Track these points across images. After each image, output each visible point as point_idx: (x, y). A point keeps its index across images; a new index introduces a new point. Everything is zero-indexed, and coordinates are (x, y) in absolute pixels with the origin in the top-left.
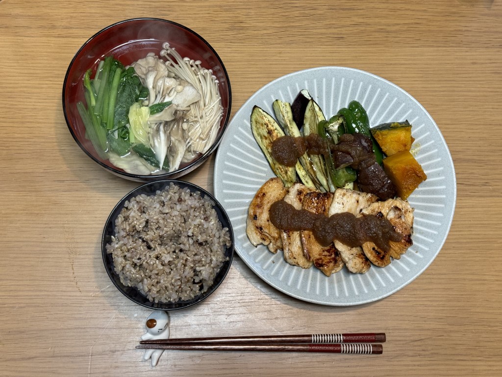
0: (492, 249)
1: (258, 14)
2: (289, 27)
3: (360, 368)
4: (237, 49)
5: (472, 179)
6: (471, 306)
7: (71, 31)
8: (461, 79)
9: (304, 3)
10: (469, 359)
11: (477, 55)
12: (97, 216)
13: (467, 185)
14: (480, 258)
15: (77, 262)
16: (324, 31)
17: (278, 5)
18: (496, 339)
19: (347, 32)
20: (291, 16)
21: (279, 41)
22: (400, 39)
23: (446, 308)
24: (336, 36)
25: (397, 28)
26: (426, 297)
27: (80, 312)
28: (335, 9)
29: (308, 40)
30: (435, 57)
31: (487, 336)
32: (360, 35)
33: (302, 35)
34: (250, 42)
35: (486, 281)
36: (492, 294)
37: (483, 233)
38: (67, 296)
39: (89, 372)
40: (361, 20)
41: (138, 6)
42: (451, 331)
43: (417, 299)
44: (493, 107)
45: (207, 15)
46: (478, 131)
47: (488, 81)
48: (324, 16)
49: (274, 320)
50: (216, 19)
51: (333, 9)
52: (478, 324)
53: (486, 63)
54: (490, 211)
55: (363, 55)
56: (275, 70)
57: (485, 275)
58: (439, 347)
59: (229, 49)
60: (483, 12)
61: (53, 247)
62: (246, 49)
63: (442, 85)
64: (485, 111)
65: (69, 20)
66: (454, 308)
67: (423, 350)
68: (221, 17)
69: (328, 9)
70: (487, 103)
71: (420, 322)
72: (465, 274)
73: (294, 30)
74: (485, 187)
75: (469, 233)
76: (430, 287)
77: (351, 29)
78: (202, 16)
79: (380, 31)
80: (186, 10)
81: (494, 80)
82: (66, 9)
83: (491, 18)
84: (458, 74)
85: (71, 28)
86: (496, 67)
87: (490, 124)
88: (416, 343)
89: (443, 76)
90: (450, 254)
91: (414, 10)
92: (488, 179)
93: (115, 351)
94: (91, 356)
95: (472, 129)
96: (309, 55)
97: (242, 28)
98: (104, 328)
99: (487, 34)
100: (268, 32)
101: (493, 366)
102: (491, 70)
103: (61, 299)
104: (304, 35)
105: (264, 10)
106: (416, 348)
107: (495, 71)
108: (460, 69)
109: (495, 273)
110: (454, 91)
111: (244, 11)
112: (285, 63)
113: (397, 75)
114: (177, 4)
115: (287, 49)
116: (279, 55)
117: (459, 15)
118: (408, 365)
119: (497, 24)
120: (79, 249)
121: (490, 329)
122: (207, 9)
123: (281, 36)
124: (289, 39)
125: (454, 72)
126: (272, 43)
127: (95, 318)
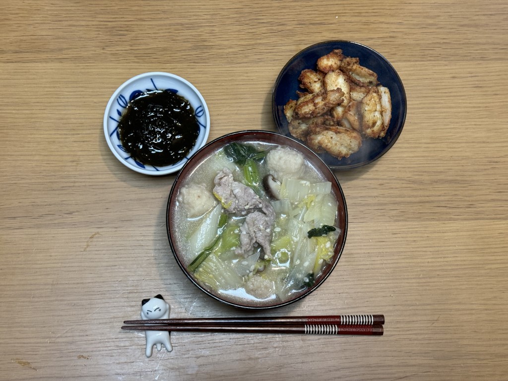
0: (479, 276)
1: (223, 31)
2: (256, 44)
4: (201, 70)
5: (455, 201)
6: (459, 339)
7: (21, 55)
8: (440, 95)
9: (271, 19)
11: (456, 69)
12: (53, 254)
13: (450, 207)
14: (467, 286)
15: (31, 306)
17: (243, 22)
18: (487, 373)
20: (258, 33)
23: (432, 342)
26: (411, 330)
27: (36, 361)
29: (277, 58)
30: (414, 72)
34: (213, 62)
35: (474, 311)
37: (469, 258)
38: (21, 343)
41: (93, 27)
42: (438, 366)
43: (401, 333)
44: (475, 123)
45: (168, 34)
46: (460, 149)
47: (470, 96)
48: (292, 32)
49: (248, 361)
50: (177, 38)
52: (468, 357)
53: (467, 77)
54: (476, 235)
56: (242, 90)
57: (473, 304)
59: (193, 70)
60: (462, 23)
61: (5, 291)
62: (210, 69)
63: (421, 102)
64: (467, 128)
65: (18, 44)
66: (440, 341)
68: (182, 36)
69: (298, 24)
70: (469, 120)
71: (405, 358)
72: (451, 304)
73: (261, 49)
74: (470, 209)
75: (454, 259)
76: (415, 319)
78: (162, 35)
81: (476, 95)
82: (16, 32)
83: (472, 29)
84: (437, 89)
85: (21, 52)
86: (477, 81)
87: (473, 142)
89: (422, 92)
90: (434, 282)
92: (473, 201)
95: (455, 148)
97: (207, 47)
98: (62, 378)
99: (466, 46)
100: (234, 50)
102: (472, 84)
103: (15, 346)
104: (273, 53)
105: (228, 28)
107: (476, 86)
108: (439, 84)
109: (483, 302)
110: (433, 108)
112: (252, 83)
114: (135, 23)
115: (254, 68)
116: (246, 75)
117: (436, 27)
119: (476, 35)
120: (33, 291)
121: (480, 362)
122: (168, 27)
123: (247, 55)
124: (256, 57)
125: (433, 87)
126: (239, 62)
127: (52, 366)
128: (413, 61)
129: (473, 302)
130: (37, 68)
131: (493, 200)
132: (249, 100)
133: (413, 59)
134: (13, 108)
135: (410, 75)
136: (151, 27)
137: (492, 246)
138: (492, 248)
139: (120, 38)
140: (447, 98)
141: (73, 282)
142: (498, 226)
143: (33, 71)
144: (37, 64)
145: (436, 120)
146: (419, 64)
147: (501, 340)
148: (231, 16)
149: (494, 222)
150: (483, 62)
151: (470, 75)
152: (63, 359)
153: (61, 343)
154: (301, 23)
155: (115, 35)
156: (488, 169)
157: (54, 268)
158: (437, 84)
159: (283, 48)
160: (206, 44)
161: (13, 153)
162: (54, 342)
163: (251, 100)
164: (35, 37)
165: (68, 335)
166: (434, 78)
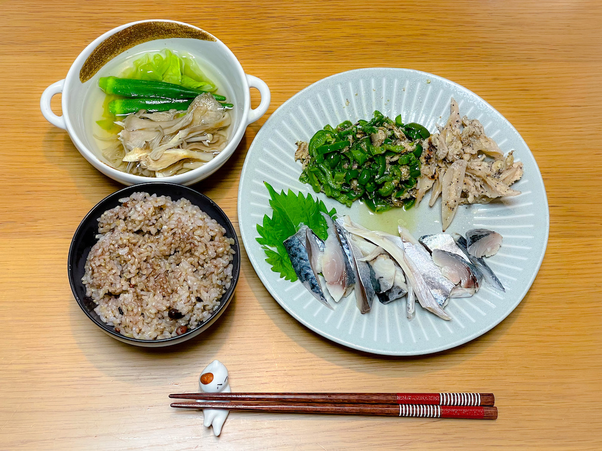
10: (505, 445)
16: (308, 44)
19: (336, 45)
21: (251, 56)
22: (403, 52)
24: (324, 50)
25: (398, 39)
31: (528, 413)
32: (353, 48)
33: (281, 49)
36: (533, 359)
40: (353, 32)
51: (319, 19)
67: (444, 434)
77: (342, 41)
79: (380, 43)
91: (418, 20)
93: (27, 442)
96: (290, 71)
111: (209, 22)
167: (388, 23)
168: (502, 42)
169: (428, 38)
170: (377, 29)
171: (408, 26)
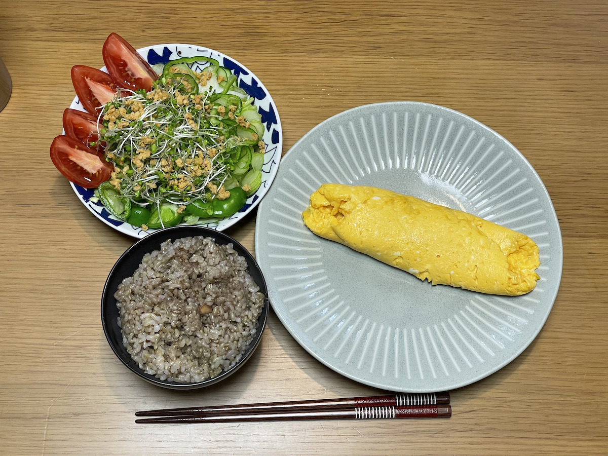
1: (278, 18)
2: (315, 33)
3: (395, 445)
4: (251, 58)
7: (52, 34)
8: (525, 97)
9: (334, 8)
10: (535, 437)
11: (543, 70)
12: (67, 247)
15: (39, 303)
16: (357, 39)
17: (302, 10)
18: (570, 412)
19: (384, 41)
20: (318, 22)
21: (302, 50)
22: (450, 50)
24: (372, 45)
25: (446, 37)
27: (38, 364)
28: (371, 15)
29: (338, 48)
30: (494, 71)
31: (559, 408)
32: (401, 45)
33: (331, 43)
34: (267, 50)
35: (557, 339)
36: (566, 355)
38: (22, 343)
39: (44, 439)
40: (403, 28)
41: (134, 8)
42: (512, 401)
44: (564, 130)
45: (216, 19)
47: (558, 101)
48: (357, 23)
49: (285, 381)
50: (226, 24)
51: (369, 15)
52: (548, 392)
53: (556, 80)
55: (406, 67)
56: (296, 81)
58: (496, 420)
60: (551, 22)
61: (10, 284)
62: (261, 58)
63: (502, 104)
64: (555, 135)
65: (50, 22)
67: (476, 424)
68: (232, 21)
69: (363, 15)
70: (557, 126)
73: (321, 38)
77: (390, 37)
78: (209, 19)
79: (426, 40)
80: (191, 14)
81: (566, 99)
82: (49, 10)
83: (561, 29)
84: (520, 91)
85: (53, 31)
87: (561, 151)
88: (466, 415)
89: (503, 93)
91: (466, 18)
93: (79, 414)
94: (49, 418)
95: (539, 156)
96: (338, 66)
97: (258, 34)
98: (67, 385)
99: (554, 46)
100: (289, 39)
101: (567, 446)
102: (562, 88)
103: (15, 346)
104: (333, 43)
105: (285, 15)
106: (467, 421)
107: (565, 89)
108: (524, 86)
109: (568, 330)
110: (515, 111)
111: (262, 15)
112: (308, 74)
113: (447, 91)
114: (180, 6)
115: (313, 59)
116: (301, 65)
118: (457, 443)
119: (568, 36)
120: (42, 287)
121: (562, 399)
122: (217, 12)
123: (304, 44)
124: (313, 47)
125: (517, 89)
126: (295, 51)
127: (56, 372)
128: (494, 60)
129: (557, 330)
130: (68, 48)
131: (584, 216)
132: (304, 92)
133: (493, 57)
134: (39, 88)
135: (491, 74)
136: (197, 10)
137: (580, 267)
138: (581, 269)
139: (163, 21)
140: (532, 101)
141: (88, 279)
142: (588, 245)
143: (63, 50)
144: (67, 44)
145: (519, 124)
146: (500, 63)
147: (588, 374)
148: (288, 3)
149: (584, 240)
150: (574, 64)
151: (559, 78)
152: (69, 364)
153: (69, 346)
154: (366, 14)
155: (158, 17)
156: (579, 181)
157: (68, 262)
158: (520, 85)
159: (346, 39)
160: (258, 31)
161: (33, 136)
162: (61, 345)
163: (306, 92)
164: (68, 16)
165: (76, 339)
166: (517, 79)
167: (436, 20)
168: (547, 43)
169: (475, 37)
170: (425, 26)
171: (456, 24)
